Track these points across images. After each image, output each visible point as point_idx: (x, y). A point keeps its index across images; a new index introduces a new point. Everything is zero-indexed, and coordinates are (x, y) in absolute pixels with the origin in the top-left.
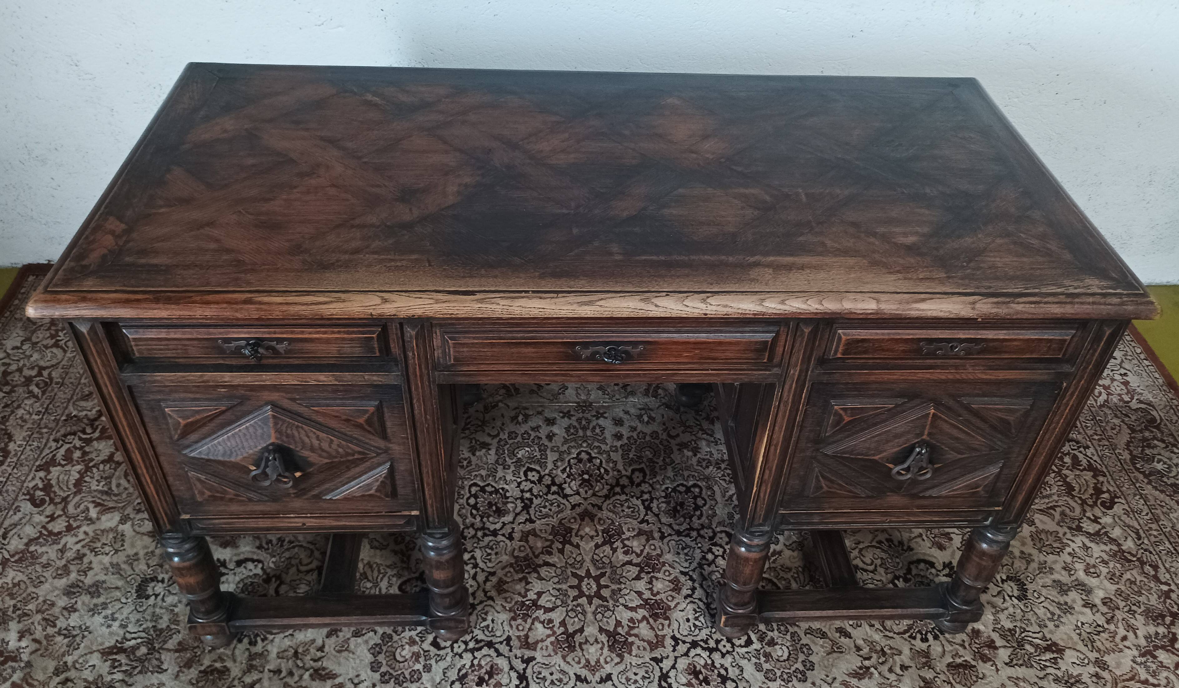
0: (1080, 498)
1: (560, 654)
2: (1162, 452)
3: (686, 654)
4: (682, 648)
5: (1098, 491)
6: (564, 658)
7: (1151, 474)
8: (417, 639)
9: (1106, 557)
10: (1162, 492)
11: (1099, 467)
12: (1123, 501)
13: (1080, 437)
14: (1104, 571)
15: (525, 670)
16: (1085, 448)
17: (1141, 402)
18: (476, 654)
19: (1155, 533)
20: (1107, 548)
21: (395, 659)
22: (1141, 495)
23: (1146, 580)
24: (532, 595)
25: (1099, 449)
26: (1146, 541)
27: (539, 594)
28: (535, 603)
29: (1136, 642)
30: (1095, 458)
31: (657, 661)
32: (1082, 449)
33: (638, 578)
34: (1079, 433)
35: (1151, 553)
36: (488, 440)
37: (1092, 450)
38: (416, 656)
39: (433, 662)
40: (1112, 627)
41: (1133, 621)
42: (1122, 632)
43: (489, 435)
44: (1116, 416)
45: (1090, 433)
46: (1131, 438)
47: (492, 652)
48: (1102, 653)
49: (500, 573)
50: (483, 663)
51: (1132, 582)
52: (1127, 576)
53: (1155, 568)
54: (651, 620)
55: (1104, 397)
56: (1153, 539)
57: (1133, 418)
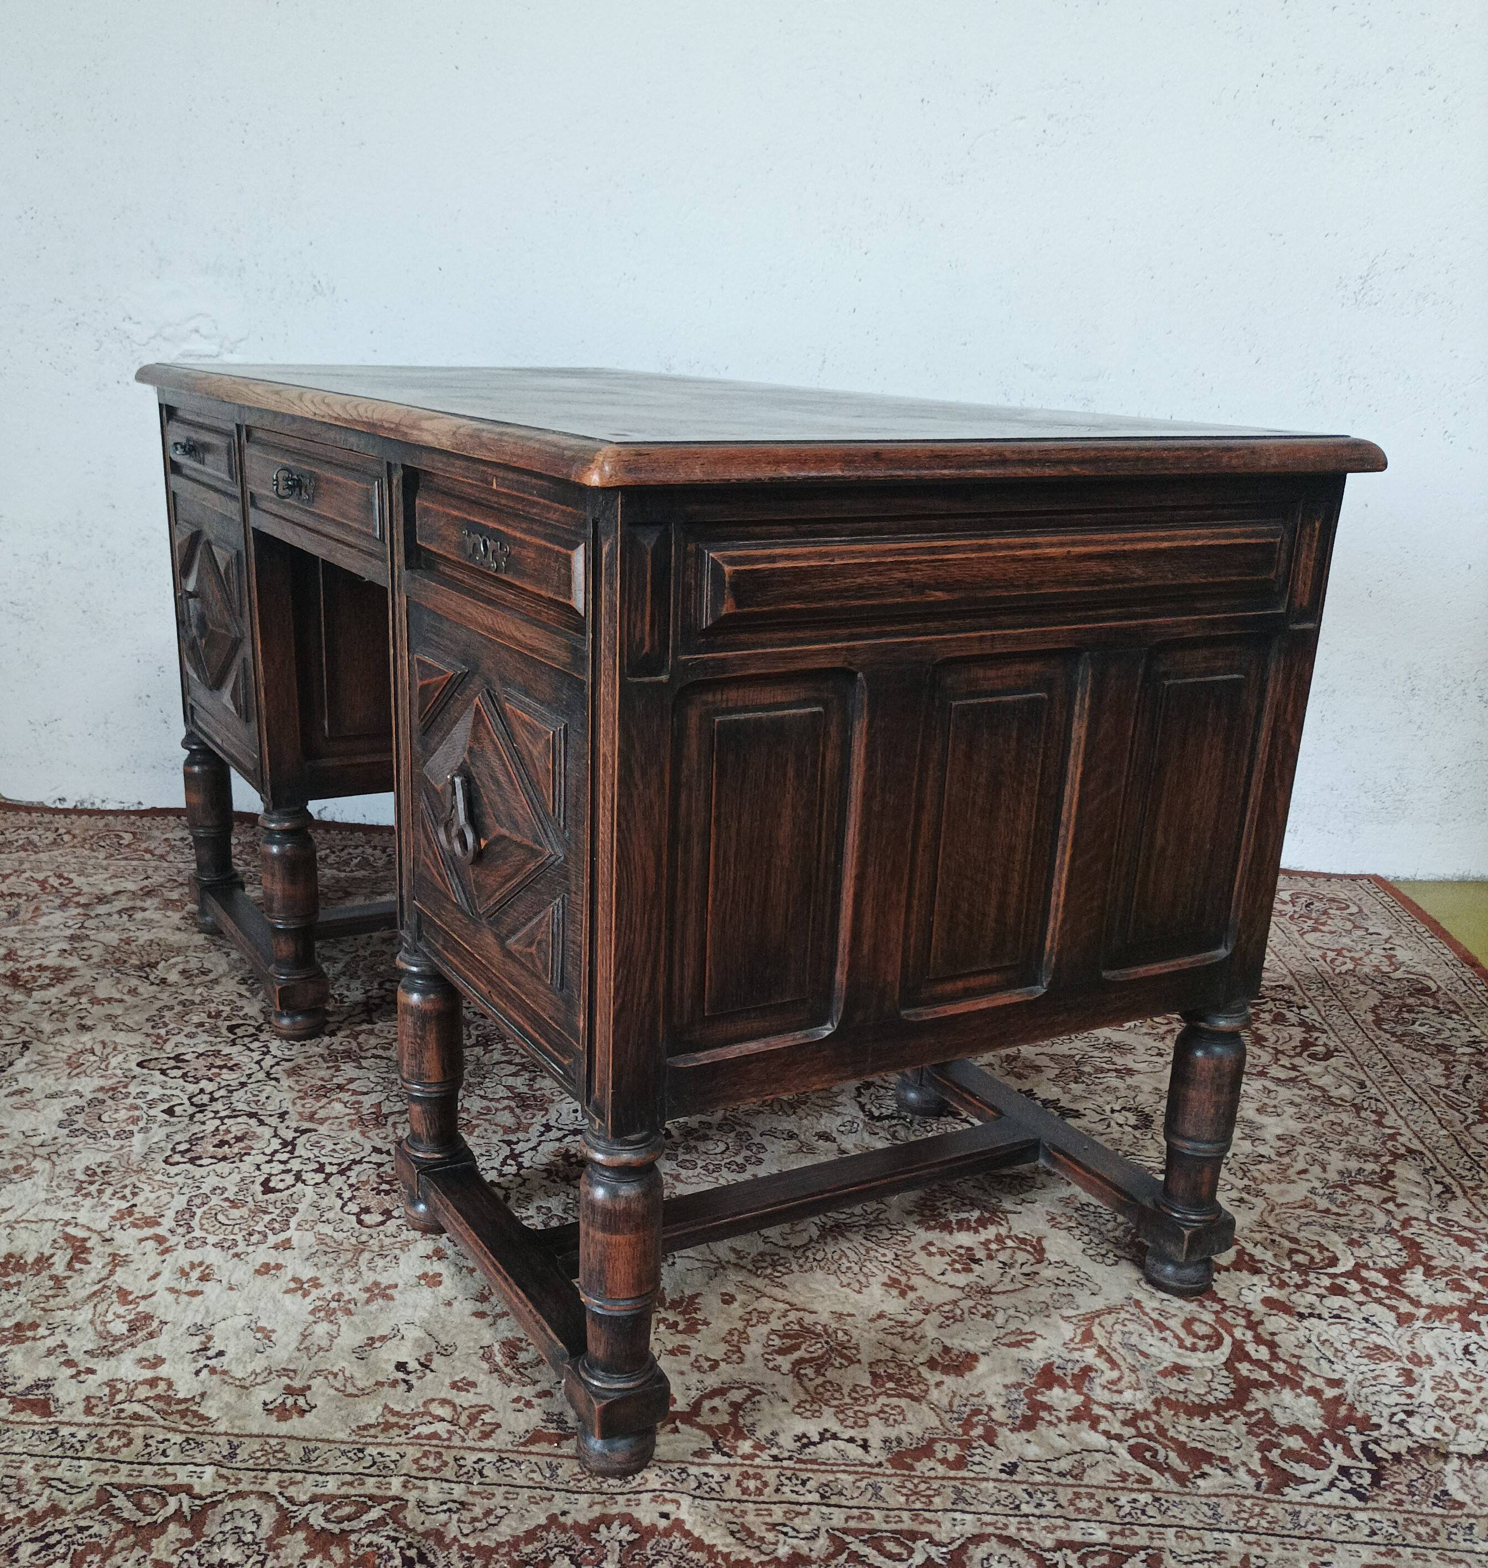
0: (1275, 1049)
1: (358, 1129)
2: (1432, 1017)
3: (559, 1140)
4: (554, 1134)
5: (1305, 1044)
6: (363, 1134)
7: (1403, 1035)
8: (144, 1106)
9: (1298, 1100)
10: (1417, 1050)
11: (1317, 1025)
12: (1349, 1055)
13: (1293, 999)
14: (1292, 1110)
15: (295, 1138)
16: (1299, 1008)
17: (1409, 973)
18: (226, 1121)
19: (1393, 1085)
20: (1304, 1094)
21: (100, 1119)
22: (1380, 1051)
23: (1360, 1124)
24: (340, 1080)
25: (1323, 1009)
26: (1374, 1091)
27: (351, 1081)
28: (341, 1088)
29: (1323, 1176)
30: (1316, 1017)
31: (509, 1143)
32: (1295, 1009)
33: (514, 1075)
34: (1295, 994)
35: (1377, 1100)
36: (340, 956)
37: (1312, 1009)
38: (135, 1120)
39: (155, 1126)
40: (1286, 1160)
41: (1325, 1156)
42: (1300, 1165)
43: (342, 951)
44: (1363, 983)
45: (1311, 994)
46: (1381, 1003)
47: (253, 1122)
48: (1258, 1182)
49: (301, 1061)
50: (233, 1129)
51: (1333, 1124)
52: (1332, 1117)
53: (1383, 1114)
54: (518, 1111)
55: (1350, 966)
56: (1387, 1089)
57: (1391, 986)
